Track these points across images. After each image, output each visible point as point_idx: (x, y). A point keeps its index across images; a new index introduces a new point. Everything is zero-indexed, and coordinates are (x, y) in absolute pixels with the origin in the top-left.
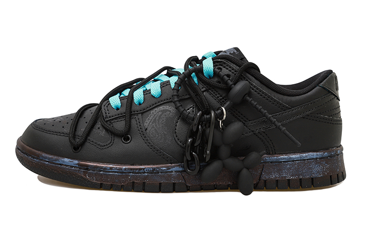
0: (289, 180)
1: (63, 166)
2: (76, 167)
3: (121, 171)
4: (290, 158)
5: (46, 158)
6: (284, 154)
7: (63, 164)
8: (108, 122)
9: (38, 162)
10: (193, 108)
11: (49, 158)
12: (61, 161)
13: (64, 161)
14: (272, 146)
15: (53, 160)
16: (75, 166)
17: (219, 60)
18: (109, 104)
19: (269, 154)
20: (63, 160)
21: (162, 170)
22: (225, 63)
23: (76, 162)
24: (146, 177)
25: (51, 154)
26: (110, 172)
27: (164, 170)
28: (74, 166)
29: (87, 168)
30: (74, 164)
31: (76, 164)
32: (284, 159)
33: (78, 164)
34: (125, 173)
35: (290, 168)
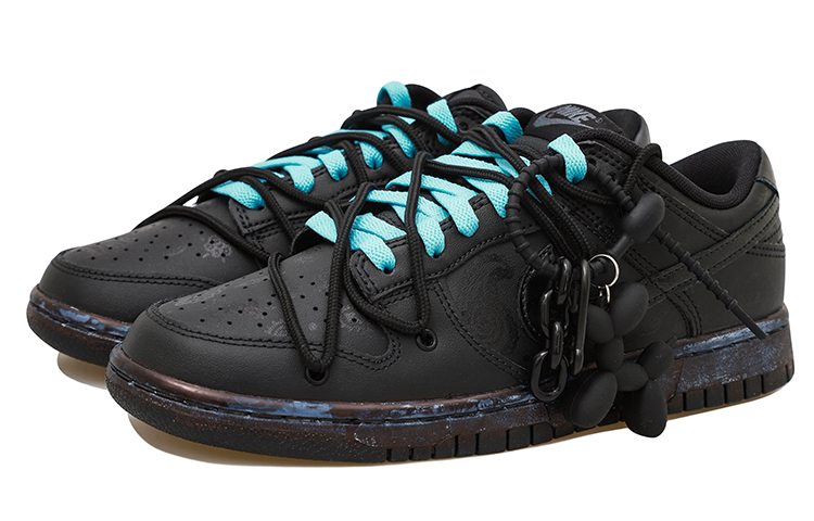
0: (725, 386)
1: (291, 421)
2: (325, 419)
3: (431, 415)
4: (728, 339)
5: (245, 406)
6: (716, 332)
7: (291, 417)
8: (376, 304)
9: (225, 418)
10: (549, 254)
11: (254, 407)
12: (289, 408)
13: (294, 409)
14: (697, 320)
15: (266, 410)
16: (326, 416)
17: (590, 142)
18: (364, 261)
19: (691, 336)
20: (290, 405)
21: (511, 401)
22: (601, 149)
23: (325, 407)
24: (481, 422)
25: (256, 396)
26: (404, 420)
27: (516, 400)
28: (320, 416)
29: (353, 419)
30: (322, 413)
31: (327, 413)
32: (717, 343)
33: (331, 412)
34: (437, 418)
35: (727, 361)
